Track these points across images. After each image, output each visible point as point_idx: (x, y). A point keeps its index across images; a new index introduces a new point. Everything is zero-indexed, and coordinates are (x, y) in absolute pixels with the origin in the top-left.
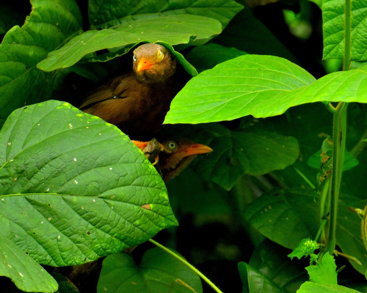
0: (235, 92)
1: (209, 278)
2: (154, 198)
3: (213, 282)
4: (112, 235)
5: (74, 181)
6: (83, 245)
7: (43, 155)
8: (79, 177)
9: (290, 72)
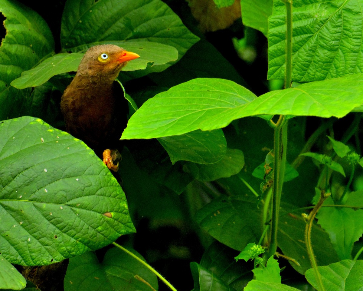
0: (185, 110)
1: (164, 276)
2: (115, 207)
3: (167, 280)
4: (77, 239)
5: (44, 190)
6: (51, 247)
7: (17, 165)
8: (48, 186)
9: (235, 92)
